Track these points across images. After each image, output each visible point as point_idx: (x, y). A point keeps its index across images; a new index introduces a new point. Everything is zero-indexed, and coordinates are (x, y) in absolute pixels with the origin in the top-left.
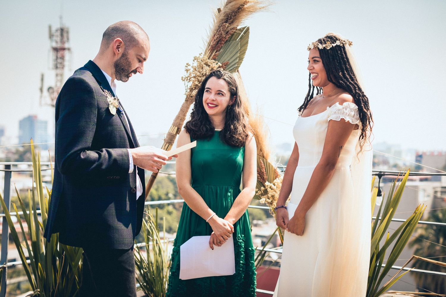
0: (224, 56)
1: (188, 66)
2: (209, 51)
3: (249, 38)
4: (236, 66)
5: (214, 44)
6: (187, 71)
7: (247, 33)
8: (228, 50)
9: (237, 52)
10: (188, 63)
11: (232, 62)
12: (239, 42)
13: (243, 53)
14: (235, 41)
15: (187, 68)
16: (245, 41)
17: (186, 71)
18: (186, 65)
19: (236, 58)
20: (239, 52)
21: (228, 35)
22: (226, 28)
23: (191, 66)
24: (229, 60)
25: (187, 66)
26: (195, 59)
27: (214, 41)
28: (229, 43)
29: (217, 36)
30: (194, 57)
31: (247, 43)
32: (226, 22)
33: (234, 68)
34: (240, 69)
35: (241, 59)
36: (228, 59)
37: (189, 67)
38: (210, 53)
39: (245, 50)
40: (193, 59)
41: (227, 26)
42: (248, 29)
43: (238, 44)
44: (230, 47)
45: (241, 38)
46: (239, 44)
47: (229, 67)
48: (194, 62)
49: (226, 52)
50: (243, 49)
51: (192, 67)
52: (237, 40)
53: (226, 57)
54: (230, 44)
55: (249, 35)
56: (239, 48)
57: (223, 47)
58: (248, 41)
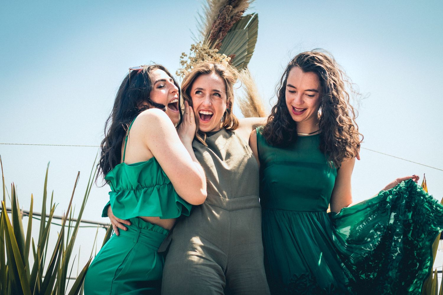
0: (228, 48)
1: (185, 56)
2: (209, 40)
3: (258, 28)
4: (244, 60)
5: (215, 32)
6: (183, 63)
7: (255, 21)
8: (233, 40)
9: (245, 44)
10: (184, 53)
11: (239, 55)
12: (247, 31)
13: (252, 45)
14: (241, 30)
15: (182, 59)
16: (254, 32)
17: (181, 63)
18: (181, 55)
19: (244, 51)
20: (247, 44)
21: (232, 21)
22: (229, 12)
23: (188, 56)
24: (235, 53)
25: (183, 56)
26: (193, 48)
27: (216, 27)
28: (234, 32)
29: (219, 21)
30: (192, 45)
31: (256, 33)
32: (230, 4)
33: (242, 62)
34: (249, 65)
35: (250, 53)
36: (234, 51)
37: (185, 59)
38: (210, 43)
39: (255, 42)
40: (190, 47)
41: (231, 9)
42: (256, 17)
43: (245, 33)
44: (236, 36)
45: (249, 27)
46: (247, 34)
47: (236, 61)
48: (191, 52)
49: (231, 44)
50: (252, 40)
51: (190, 58)
52: (245, 29)
53: (231, 50)
54: (236, 33)
55: (258, 23)
56: (246, 38)
57: (227, 36)
58: (257, 31)
